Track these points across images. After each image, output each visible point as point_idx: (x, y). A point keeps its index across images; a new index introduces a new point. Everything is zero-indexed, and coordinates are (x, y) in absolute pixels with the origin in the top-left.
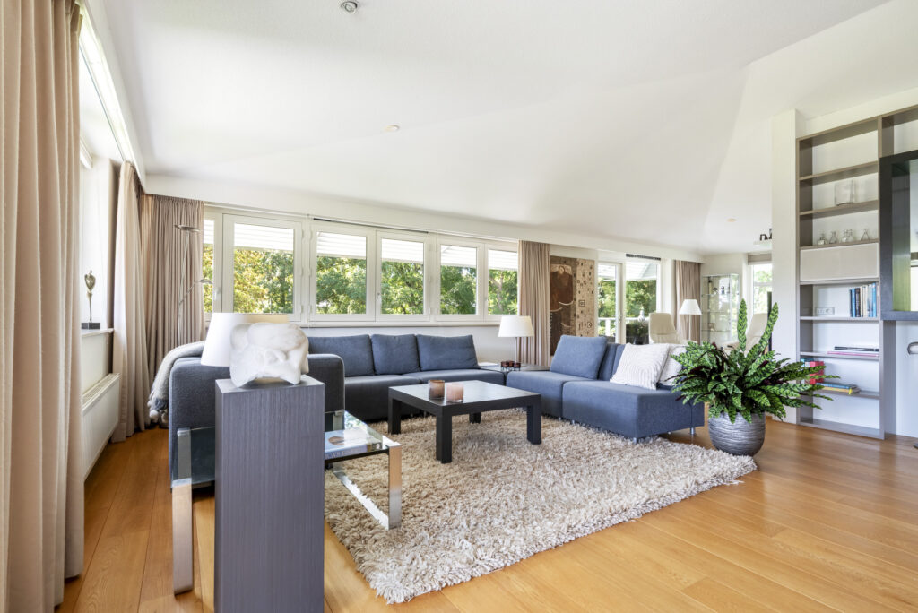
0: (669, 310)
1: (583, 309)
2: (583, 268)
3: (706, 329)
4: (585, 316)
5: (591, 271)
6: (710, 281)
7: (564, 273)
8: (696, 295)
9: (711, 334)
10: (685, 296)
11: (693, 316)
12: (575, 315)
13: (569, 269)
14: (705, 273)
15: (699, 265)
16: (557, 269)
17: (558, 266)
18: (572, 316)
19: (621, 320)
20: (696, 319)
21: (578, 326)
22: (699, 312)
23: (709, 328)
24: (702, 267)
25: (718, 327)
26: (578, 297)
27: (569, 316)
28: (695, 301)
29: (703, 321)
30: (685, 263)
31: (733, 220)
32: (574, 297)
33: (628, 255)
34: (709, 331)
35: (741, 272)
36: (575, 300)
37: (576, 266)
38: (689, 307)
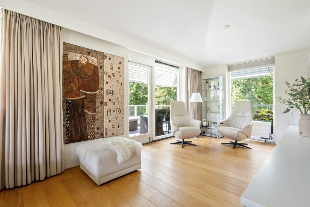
0: (184, 100)
1: (110, 97)
2: (111, 62)
3: (205, 111)
4: (114, 103)
5: (120, 66)
6: (207, 82)
7: (88, 63)
8: (199, 90)
9: (207, 113)
10: (193, 91)
11: (198, 103)
12: (102, 103)
13: (94, 61)
14: (204, 77)
15: (201, 72)
16: (78, 58)
17: (80, 55)
18: (98, 104)
19: (152, 106)
20: (199, 104)
21: (105, 113)
22: (201, 101)
23: (207, 110)
24: (202, 74)
25: (211, 110)
26: (106, 87)
27: (95, 104)
28: (199, 93)
29: (203, 106)
30: (193, 70)
31: (228, 26)
32: (100, 86)
33: (157, 62)
34: (206, 112)
35: (225, 76)
36: (102, 89)
37: (103, 59)
38: (196, 98)
